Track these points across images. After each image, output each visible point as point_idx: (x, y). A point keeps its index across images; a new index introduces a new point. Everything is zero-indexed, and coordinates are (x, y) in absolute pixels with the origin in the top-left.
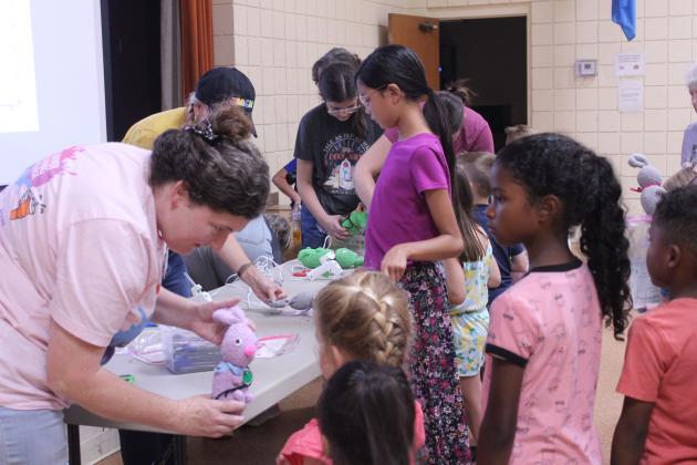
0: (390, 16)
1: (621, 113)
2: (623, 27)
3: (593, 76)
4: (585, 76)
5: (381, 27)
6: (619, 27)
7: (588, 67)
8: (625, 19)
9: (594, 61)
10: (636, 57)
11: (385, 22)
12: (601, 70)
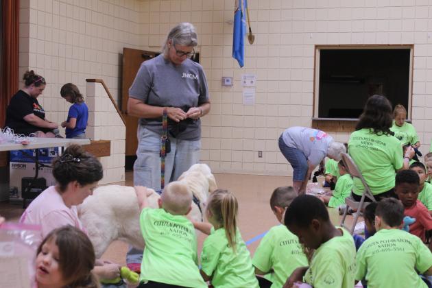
0: (124, 49)
1: (244, 105)
2: (239, 61)
3: (230, 86)
4: (227, 86)
5: (119, 54)
6: (236, 60)
7: (228, 81)
8: (239, 57)
9: (232, 78)
10: (253, 77)
11: (122, 52)
12: (235, 83)
